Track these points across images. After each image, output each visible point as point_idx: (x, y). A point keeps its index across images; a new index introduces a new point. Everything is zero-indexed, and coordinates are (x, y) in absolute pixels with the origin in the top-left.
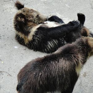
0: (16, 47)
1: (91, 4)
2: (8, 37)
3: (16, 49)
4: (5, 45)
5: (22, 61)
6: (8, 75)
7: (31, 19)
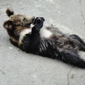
0: (11, 48)
1: (81, 12)
2: (4, 38)
3: (11, 49)
4: (1, 45)
5: (16, 61)
6: (2, 73)
7: (19, 23)
